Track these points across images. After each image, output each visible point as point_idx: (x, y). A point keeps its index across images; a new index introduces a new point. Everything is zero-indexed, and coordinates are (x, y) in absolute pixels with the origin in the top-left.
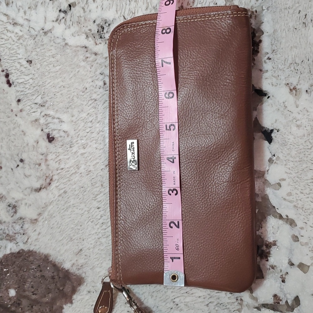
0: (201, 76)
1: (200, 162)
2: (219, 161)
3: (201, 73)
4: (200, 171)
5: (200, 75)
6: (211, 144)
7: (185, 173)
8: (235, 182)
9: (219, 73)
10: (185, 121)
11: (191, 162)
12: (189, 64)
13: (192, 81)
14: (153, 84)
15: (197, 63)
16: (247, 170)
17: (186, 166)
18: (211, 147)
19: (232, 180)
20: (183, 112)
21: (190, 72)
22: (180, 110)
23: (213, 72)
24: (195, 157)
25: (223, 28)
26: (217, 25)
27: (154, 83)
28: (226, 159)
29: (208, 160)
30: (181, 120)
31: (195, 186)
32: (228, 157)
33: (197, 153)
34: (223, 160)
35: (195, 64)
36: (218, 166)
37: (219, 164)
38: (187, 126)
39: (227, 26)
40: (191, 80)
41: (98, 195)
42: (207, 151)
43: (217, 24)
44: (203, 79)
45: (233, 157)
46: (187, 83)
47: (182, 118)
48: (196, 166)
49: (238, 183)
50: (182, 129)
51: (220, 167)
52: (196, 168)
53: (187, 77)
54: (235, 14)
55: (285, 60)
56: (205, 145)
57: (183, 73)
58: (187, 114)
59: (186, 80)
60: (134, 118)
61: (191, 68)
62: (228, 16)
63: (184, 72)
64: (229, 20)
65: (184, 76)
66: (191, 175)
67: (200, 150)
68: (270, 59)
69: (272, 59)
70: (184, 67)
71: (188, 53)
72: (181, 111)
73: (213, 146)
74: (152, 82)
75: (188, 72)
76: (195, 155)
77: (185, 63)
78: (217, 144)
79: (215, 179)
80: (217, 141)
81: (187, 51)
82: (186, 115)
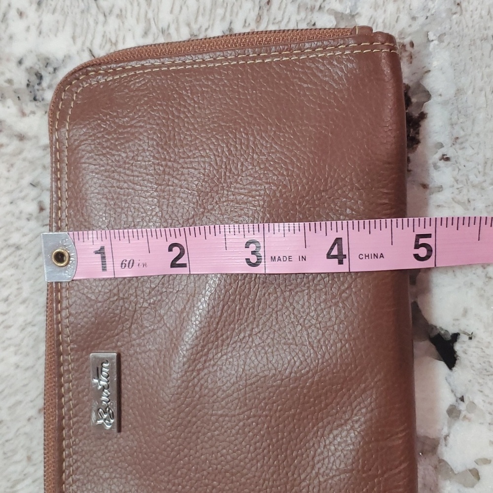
0: (281, 196)
1: (279, 417)
2: (327, 417)
3: (280, 191)
4: (278, 441)
5: (278, 195)
6: (308, 372)
7: (241, 443)
8: (370, 473)
9: (325, 191)
10: (240, 309)
11: (254, 416)
12: (250, 167)
13: (258, 208)
14: (160, 214)
15: (271, 165)
16: (400, 442)
17: (241, 424)
18: (308, 378)
19: (363, 467)
20: (234, 286)
21: (254, 187)
22: (228, 281)
23: (310, 187)
24: (266, 404)
25: (334, 81)
26: (320, 75)
27: (161, 211)
28: (344, 412)
29: (301, 413)
30: (229, 307)
31: (264, 480)
32: (351, 404)
33: (270, 393)
34: (337, 412)
35: (266, 168)
36: (324, 427)
37: (329, 423)
38: (246, 321)
39: (346, 75)
40: (254, 206)
41: (17, 482)
42: (297, 387)
43: (321, 71)
44: (286, 205)
45: (362, 405)
46: (246, 214)
47: (234, 301)
48: (268, 427)
49: (376, 476)
50: (234, 329)
51: (331, 431)
52: (269, 433)
53: (245, 198)
54: (366, 47)
55: (486, 163)
56: (291, 373)
57: (235, 188)
58: (246, 291)
59: (243, 206)
60: (109, 298)
61: (255, 178)
62: (347, 52)
63: (238, 185)
64: (351, 62)
65: (238, 198)
66: (255, 449)
67: (279, 386)
68: (447, 159)
69: (453, 160)
70: (238, 175)
71: (248, 140)
72: (230, 284)
73: (313, 376)
74: (157, 210)
75: (249, 187)
76: (264, 399)
77: (239, 164)
78: (322, 370)
79: (318, 462)
80: (323, 363)
81: (247, 134)
82: (243, 294)
